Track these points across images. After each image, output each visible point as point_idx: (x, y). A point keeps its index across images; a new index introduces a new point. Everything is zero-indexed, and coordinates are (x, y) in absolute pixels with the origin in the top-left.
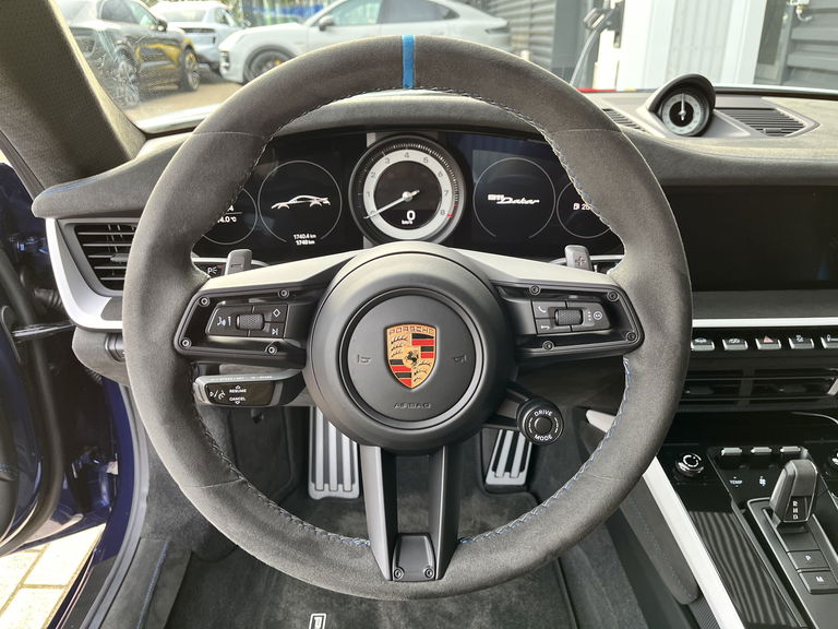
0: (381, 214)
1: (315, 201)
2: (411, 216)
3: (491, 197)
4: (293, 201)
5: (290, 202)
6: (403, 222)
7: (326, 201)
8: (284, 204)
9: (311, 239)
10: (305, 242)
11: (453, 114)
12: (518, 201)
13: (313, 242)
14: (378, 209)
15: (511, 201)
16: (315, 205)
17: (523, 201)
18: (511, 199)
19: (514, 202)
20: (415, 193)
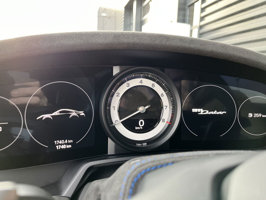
0: (122, 123)
1: (74, 113)
2: (142, 123)
3: (194, 110)
4: (56, 113)
5: (54, 114)
6: (136, 128)
7: (82, 113)
8: (48, 116)
9: (68, 144)
10: (63, 147)
11: (192, 46)
12: (212, 113)
13: (70, 146)
14: (121, 119)
15: (207, 112)
16: (74, 116)
17: (215, 112)
18: (208, 111)
19: (209, 113)
20: (147, 107)
